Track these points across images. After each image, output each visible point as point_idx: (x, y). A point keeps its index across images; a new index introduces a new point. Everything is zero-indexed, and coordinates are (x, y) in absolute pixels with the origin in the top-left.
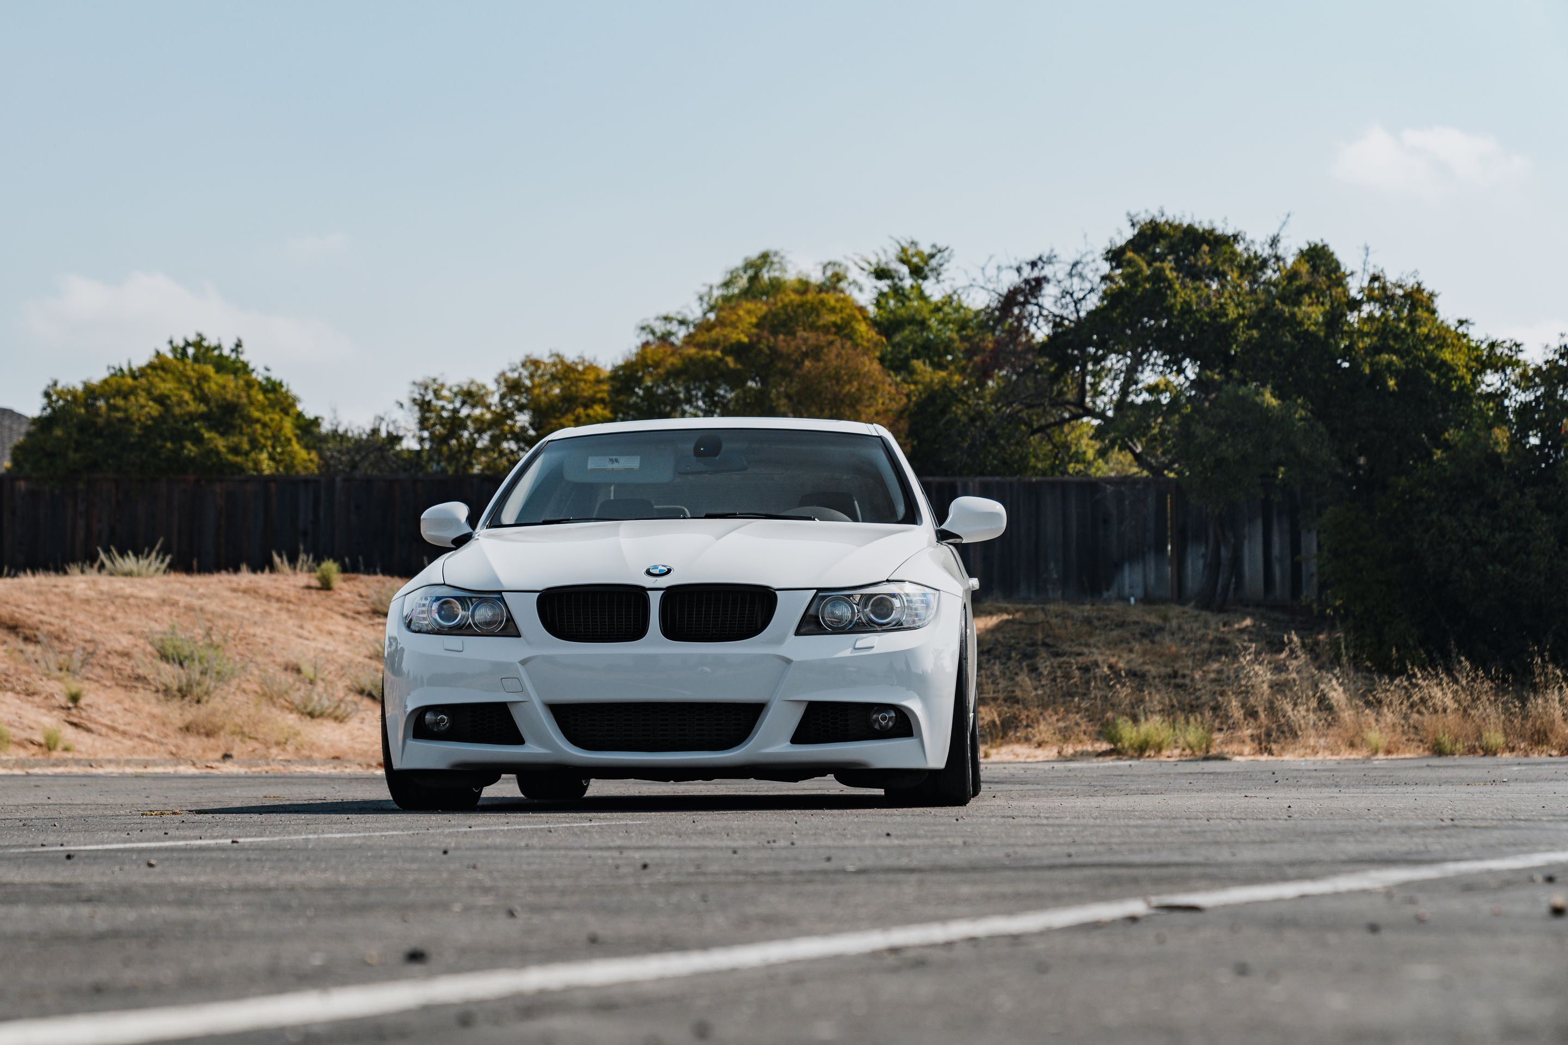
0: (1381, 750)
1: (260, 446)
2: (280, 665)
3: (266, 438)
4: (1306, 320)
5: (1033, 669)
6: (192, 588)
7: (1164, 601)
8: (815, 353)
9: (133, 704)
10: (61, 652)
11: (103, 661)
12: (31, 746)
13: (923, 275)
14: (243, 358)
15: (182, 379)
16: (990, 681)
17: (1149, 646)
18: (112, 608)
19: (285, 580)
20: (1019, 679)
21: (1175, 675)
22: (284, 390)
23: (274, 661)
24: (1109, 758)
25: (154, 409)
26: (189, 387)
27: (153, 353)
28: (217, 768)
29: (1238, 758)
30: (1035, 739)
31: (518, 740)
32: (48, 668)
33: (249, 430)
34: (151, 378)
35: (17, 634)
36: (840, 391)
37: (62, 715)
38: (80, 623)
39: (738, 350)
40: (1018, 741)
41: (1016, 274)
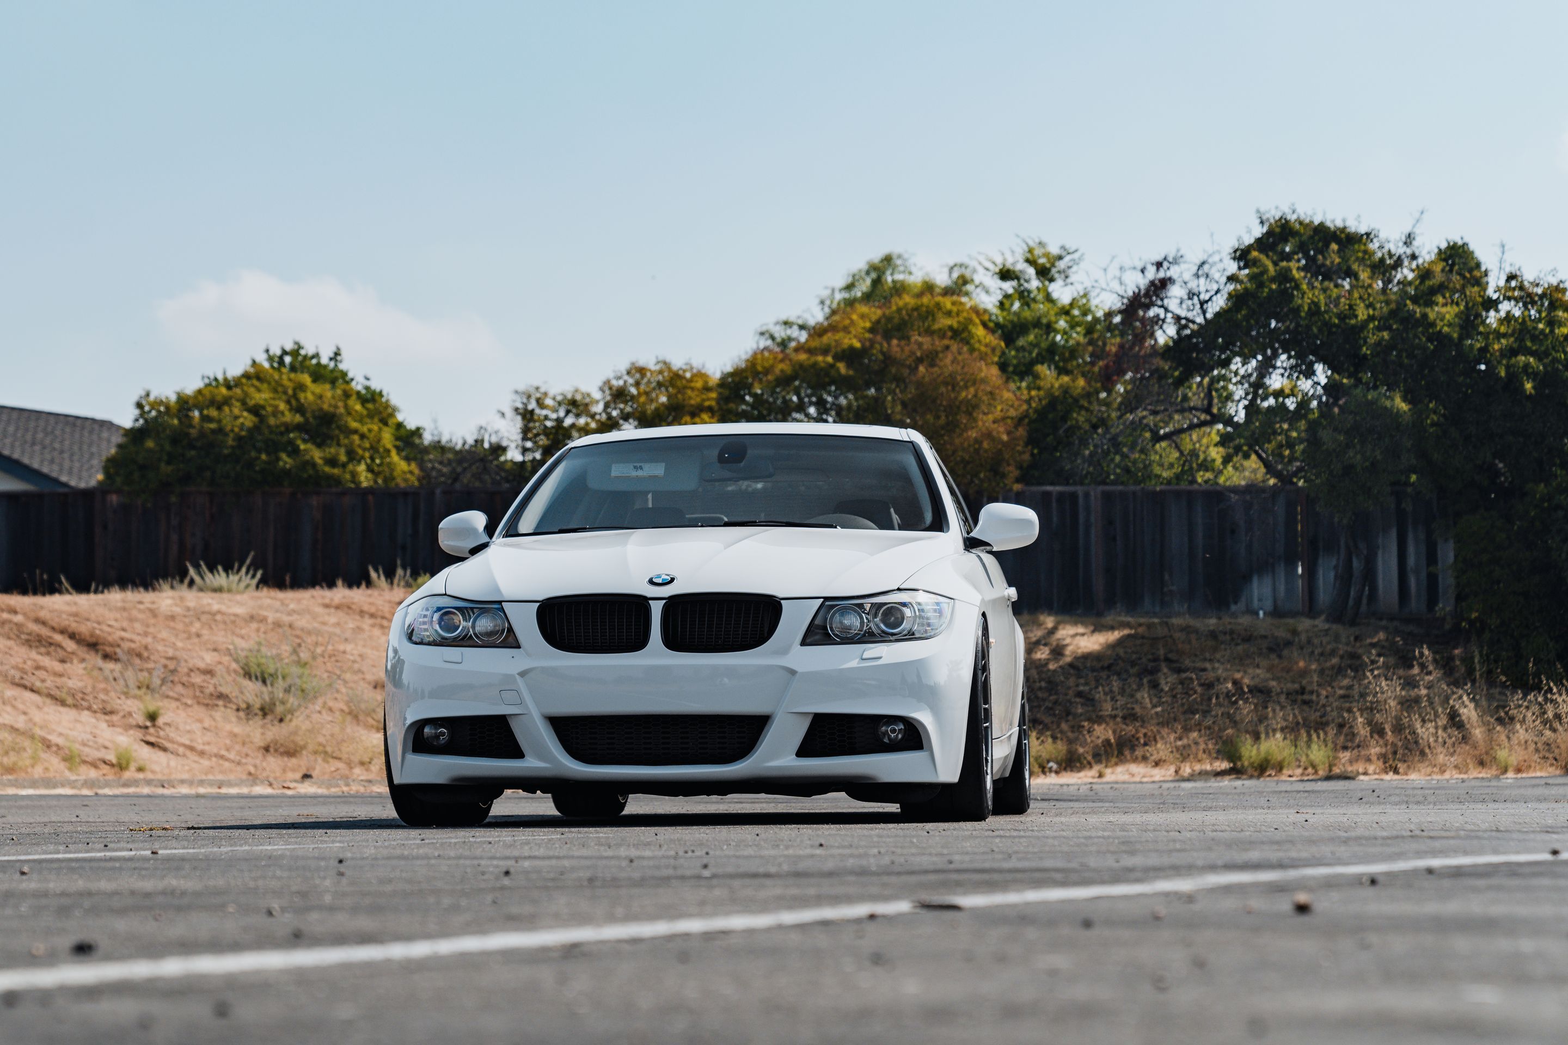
0: (1510, 769)
1: (358, 457)
2: (369, 683)
3: (364, 449)
4: (1438, 321)
5: (1155, 685)
6: (283, 604)
7: (1294, 614)
8: (931, 358)
9: (213, 723)
10: (141, 670)
11: (185, 679)
12: (103, 766)
13: (1049, 276)
14: (342, 367)
15: (277, 388)
16: (1108, 698)
17: (1276, 661)
18: (197, 625)
19: (380, 595)
20: (1139, 695)
21: (1302, 691)
22: (384, 400)
23: (364, 679)
24: (1228, 778)
25: (248, 420)
26: (284, 397)
27: (249, 362)
28: (295, 788)
29: (1362, 777)
30: (1153, 758)
31: (518, 753)
32: (127, 686)
33: (346, 441)
34: (245, 388)
35: (97, 651)
36: (956, 398)
37: (139, 734)
38: (163, 640)
39: (850, 356)
40: (1135, 760)
41: (1140, 274)
